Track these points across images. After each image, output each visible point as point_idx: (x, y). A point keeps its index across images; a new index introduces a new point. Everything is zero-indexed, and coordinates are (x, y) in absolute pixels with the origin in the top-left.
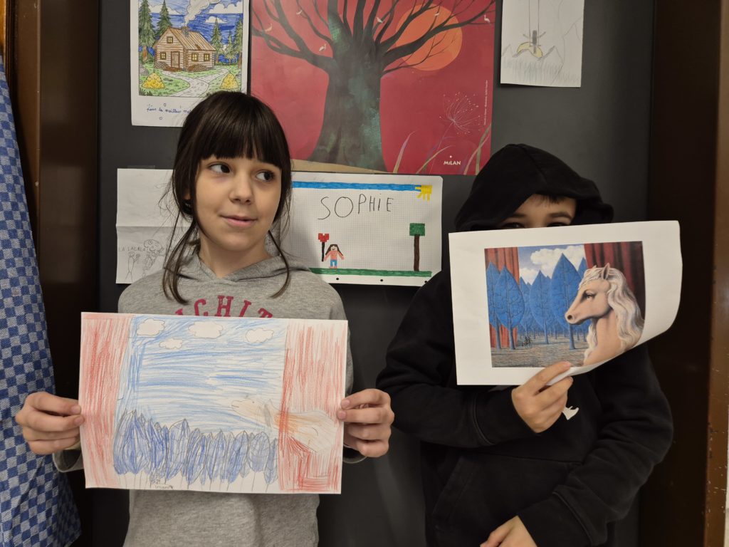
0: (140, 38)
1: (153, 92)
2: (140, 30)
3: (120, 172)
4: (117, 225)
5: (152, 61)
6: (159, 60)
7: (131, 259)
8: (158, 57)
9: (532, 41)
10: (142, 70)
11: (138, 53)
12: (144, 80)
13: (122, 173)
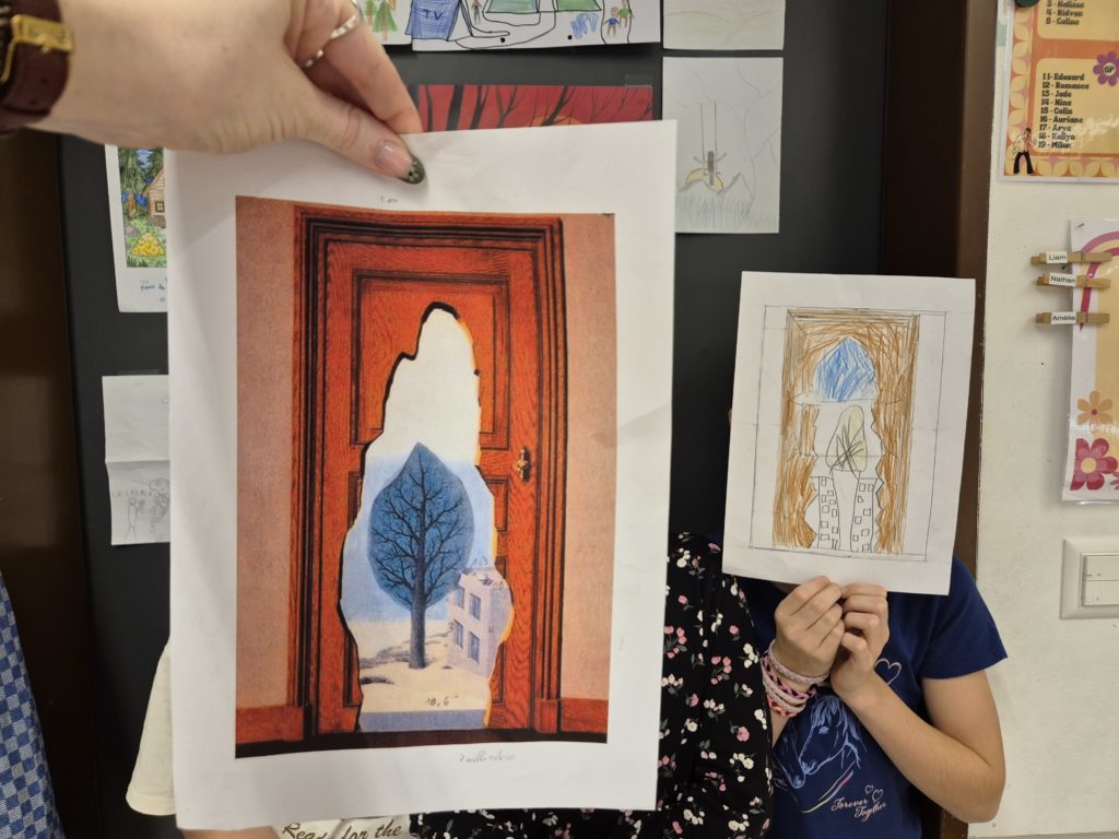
0: (122, 181)
1: (147, 261)
2: (122, 170)
3: (107, 381)
4: (108, 460)
5: (144, 215)
6: (154, 213)
7: (133, 509)
8: (153, 208)
9: (706, 166)
10: (129, 230)
11: (121, 205)
12: (133, 244)
13: (110, 384)
